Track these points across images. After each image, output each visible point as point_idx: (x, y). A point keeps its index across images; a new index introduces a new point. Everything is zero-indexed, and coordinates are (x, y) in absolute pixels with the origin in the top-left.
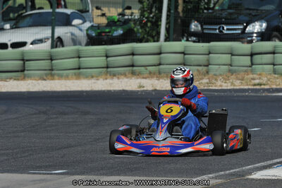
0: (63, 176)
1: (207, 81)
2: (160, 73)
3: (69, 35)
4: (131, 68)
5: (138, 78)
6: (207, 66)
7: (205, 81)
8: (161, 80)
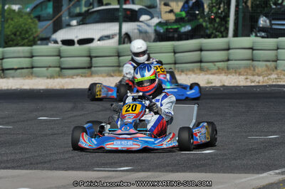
0: (128, 173)
1: (276, 76)
2: (228, 69)
3: (136, 31)
4: (199, 64)
5: (206, 74)
6: (276, 61)
7: (274, 76)
8: (229, 76)
